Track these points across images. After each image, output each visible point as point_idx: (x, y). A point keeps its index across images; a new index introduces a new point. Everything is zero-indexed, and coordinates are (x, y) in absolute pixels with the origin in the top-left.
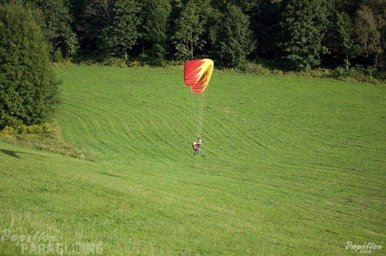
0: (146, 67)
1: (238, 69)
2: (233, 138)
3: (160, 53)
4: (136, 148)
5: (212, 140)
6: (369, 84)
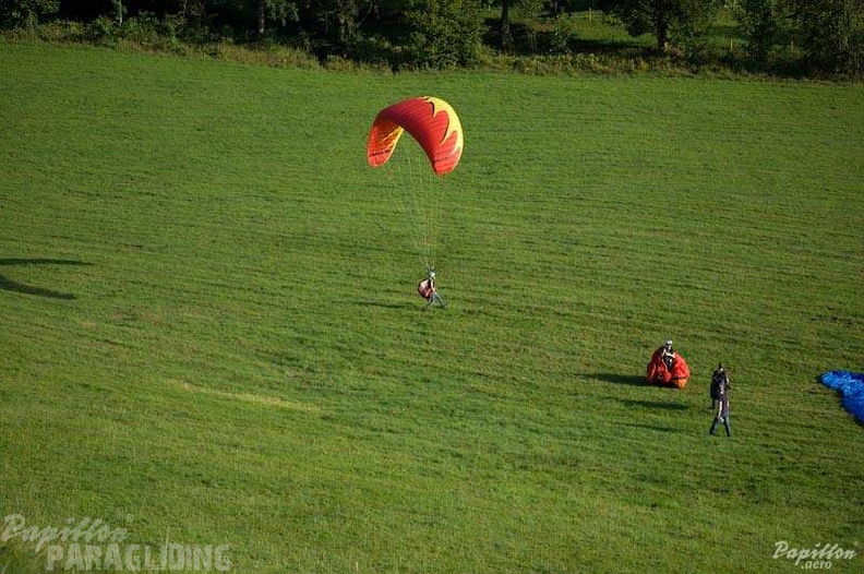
6: (169, 54)
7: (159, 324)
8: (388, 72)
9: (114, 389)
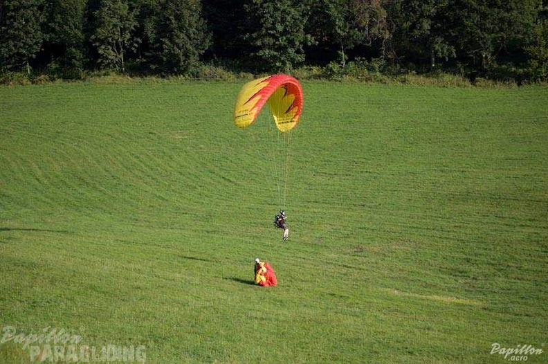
0: (59, 82)
1: (189, 76)
2: (190, 174)
3: (76, 60)
4: (52, 199)
5: (160, 179)
6: (376, 83)
7: (377, 254)
8: (515, 85)
9: (351, 296)
